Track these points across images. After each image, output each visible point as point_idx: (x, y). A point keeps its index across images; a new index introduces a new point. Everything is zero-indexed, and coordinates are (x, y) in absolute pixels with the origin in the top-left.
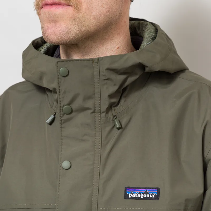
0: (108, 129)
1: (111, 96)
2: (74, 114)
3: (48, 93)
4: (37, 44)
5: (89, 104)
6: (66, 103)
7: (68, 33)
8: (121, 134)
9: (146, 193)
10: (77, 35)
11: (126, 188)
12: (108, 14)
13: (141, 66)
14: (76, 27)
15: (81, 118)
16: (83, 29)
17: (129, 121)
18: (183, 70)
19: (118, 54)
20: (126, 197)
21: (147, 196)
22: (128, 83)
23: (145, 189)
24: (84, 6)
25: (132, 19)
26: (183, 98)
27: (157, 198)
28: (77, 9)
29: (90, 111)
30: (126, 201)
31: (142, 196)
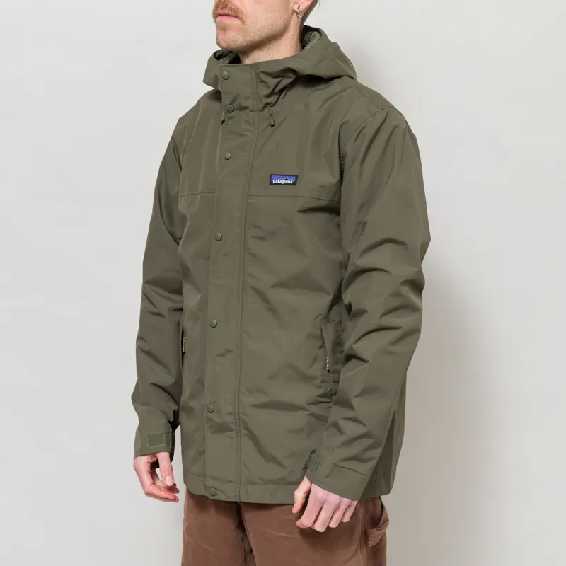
1: (266, 97)
2: (235, 112)
4: (218, 56)
5: (245, 103)
6: (228, 102)
9: (287, 180)
11: (271, 176)
12: (271, 27)
16: (249, 38)
17: (283, 120)
20: (271, 183)
21: (287, 182)
23: (287, 176)
27: (294, 184)
29: (249, 110)
30: (271, 186)
31: (283, 182)
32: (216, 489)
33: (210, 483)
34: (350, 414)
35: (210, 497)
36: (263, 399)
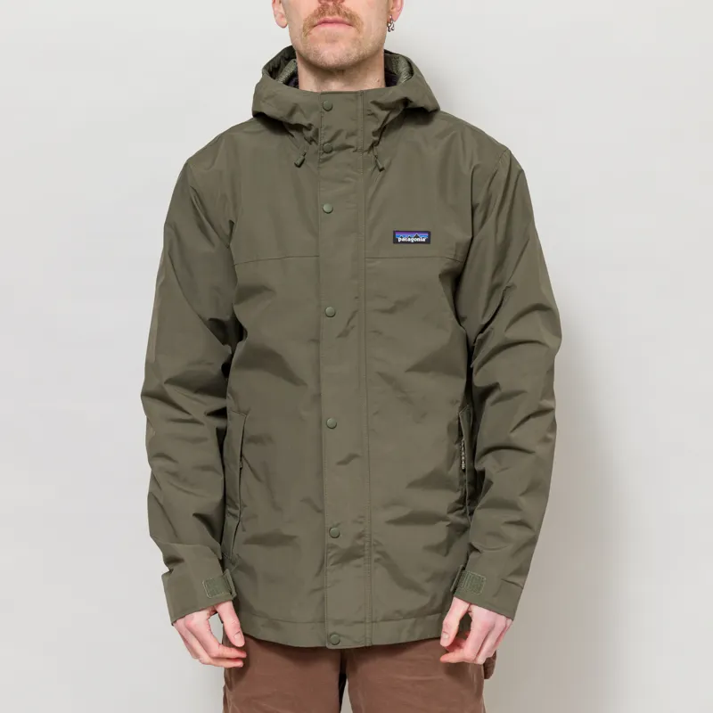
0: (370, 170)
1: (374, 134)
2: (334, 152)
3: (293, 133)
5: (351, 142)
6: (327, 140)
7: (348, 55)
8: (383, 177)
9: (417, 237)
10: (355, 58)
11: (395, 232)
13: (406, 101)
14: (356, 50)
15: (341, 157)
17: (391, 162)
18: (437, 110)
19: (378, 87)
20: (396, 241)
21: (418, 240)
22: (391, 118)
23: (417, 233)
24: (365, 28)
25: (386, 52)
26: (446, 139)
27: (428, 241)
28: (359, 31)
29: (352, 150)
30: (396, 245)
31: (412, 240)
32: (340, 635)
33: (331, 629)
34: (516, 517)
35: (330, 647)
36: (401, 512)
